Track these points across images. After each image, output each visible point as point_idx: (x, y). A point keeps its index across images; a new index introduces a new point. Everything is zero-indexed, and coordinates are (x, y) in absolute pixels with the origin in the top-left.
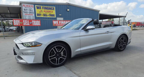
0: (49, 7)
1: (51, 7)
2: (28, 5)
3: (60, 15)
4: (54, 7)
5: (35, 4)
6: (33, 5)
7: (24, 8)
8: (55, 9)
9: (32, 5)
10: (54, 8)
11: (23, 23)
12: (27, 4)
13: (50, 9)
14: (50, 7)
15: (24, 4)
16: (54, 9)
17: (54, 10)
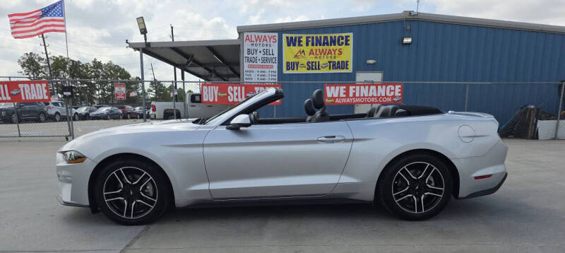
0: (329, 36)
1: (337, 35)
2: (260, 34)
3: (371, 62)
4: (351, 35)
5: (281, 30)
6: (276, 34)
7: (247, 46)
8: (351, 42)
9: (273, 34)
10: (347, 37)
11: (229, 95)
12: (257, 34)
13: (333, 42)
14: (333, 35)
15: (249, 34)
16: (347, 40)
17: (347, 44)
